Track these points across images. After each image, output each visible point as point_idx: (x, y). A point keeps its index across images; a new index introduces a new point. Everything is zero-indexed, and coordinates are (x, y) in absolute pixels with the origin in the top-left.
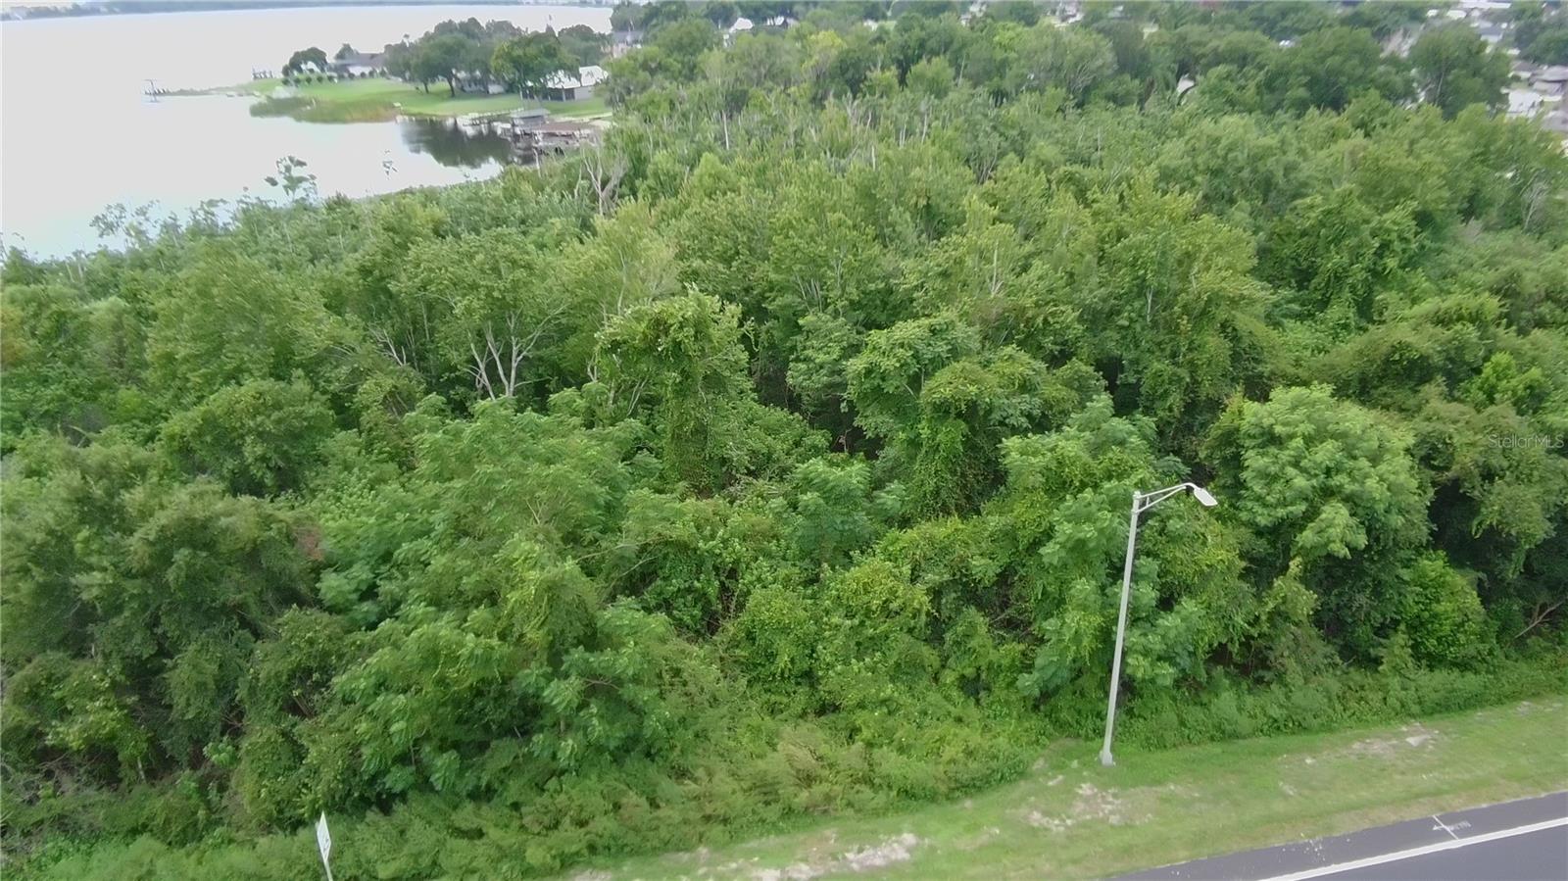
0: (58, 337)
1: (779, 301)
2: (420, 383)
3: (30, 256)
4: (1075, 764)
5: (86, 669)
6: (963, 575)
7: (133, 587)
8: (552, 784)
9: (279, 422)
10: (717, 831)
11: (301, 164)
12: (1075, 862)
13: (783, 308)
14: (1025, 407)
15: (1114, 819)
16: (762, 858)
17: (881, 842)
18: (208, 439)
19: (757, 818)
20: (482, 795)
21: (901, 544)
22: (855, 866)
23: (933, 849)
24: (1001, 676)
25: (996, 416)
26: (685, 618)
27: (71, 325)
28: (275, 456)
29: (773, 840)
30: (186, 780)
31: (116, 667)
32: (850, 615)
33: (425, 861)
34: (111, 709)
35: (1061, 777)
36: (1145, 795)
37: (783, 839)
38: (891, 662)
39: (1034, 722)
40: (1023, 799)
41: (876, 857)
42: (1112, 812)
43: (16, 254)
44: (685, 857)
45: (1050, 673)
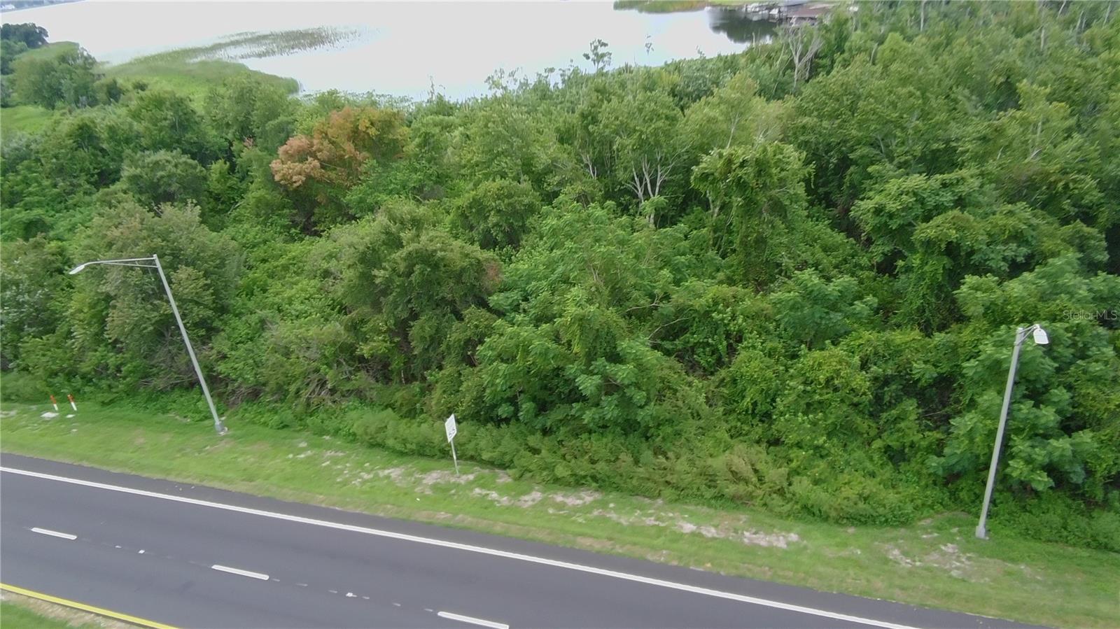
0: (425, 146)
1: (858, 153)
2: (601, 191)
3: (447, 99)
4: (955, 530)
5: (378, 319)
6: (907, 374)
7: (398, 281)
8: (584, 436)
9: (509, 204)
10: (668, 492)
11: (605, 45)
12: (903, 589)
13: (862, 157)
14: (1009, 254)
15: (954, 573)
16: (691, 516)
17: (773, 532)
18: (474, 210)
19: (699, 493)
20: (546, 432)
21: (861, 341)
22: (746, 540)
23: (805, 548)
24: (920, 453)
25: (976, 258)
26: (702, 361)
27: (432, 140)
28: (504, 224)
29: (705, 509)
30: (416, 386)
31: (392, 322)
32: (805, 383)
33: (507, 458)
34: (386, 342)
35: (936, 535)
36: (994, 566)
37: (712, 511)
38: (829, 422)
39: (934, 493)
40: (895, 539)
41: (763, 540)
42: (957, 568)
43: (440, 98)
44: (647, 501)
45: (954, 461)
